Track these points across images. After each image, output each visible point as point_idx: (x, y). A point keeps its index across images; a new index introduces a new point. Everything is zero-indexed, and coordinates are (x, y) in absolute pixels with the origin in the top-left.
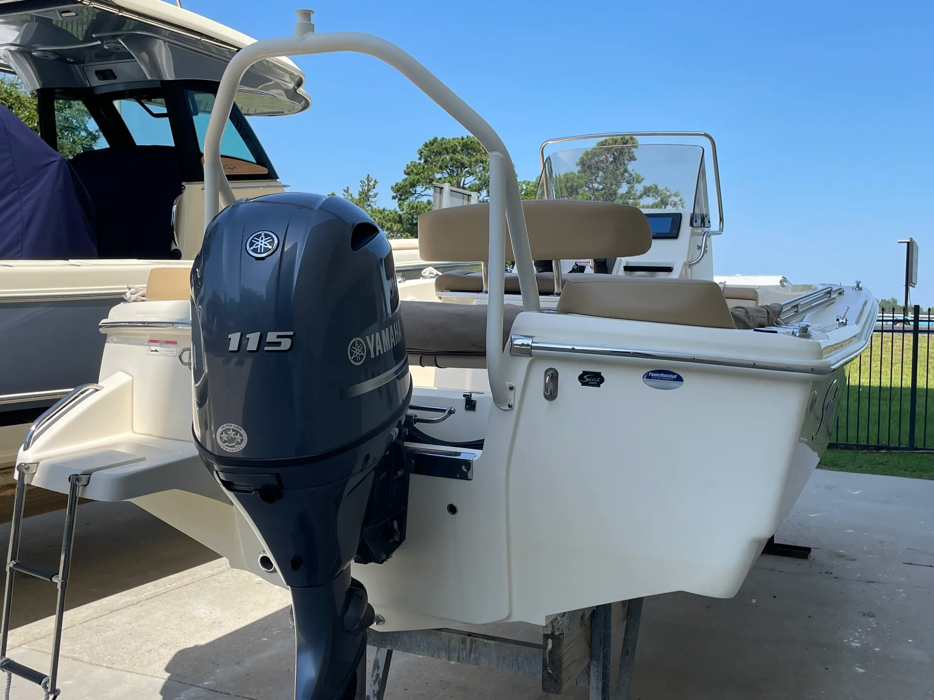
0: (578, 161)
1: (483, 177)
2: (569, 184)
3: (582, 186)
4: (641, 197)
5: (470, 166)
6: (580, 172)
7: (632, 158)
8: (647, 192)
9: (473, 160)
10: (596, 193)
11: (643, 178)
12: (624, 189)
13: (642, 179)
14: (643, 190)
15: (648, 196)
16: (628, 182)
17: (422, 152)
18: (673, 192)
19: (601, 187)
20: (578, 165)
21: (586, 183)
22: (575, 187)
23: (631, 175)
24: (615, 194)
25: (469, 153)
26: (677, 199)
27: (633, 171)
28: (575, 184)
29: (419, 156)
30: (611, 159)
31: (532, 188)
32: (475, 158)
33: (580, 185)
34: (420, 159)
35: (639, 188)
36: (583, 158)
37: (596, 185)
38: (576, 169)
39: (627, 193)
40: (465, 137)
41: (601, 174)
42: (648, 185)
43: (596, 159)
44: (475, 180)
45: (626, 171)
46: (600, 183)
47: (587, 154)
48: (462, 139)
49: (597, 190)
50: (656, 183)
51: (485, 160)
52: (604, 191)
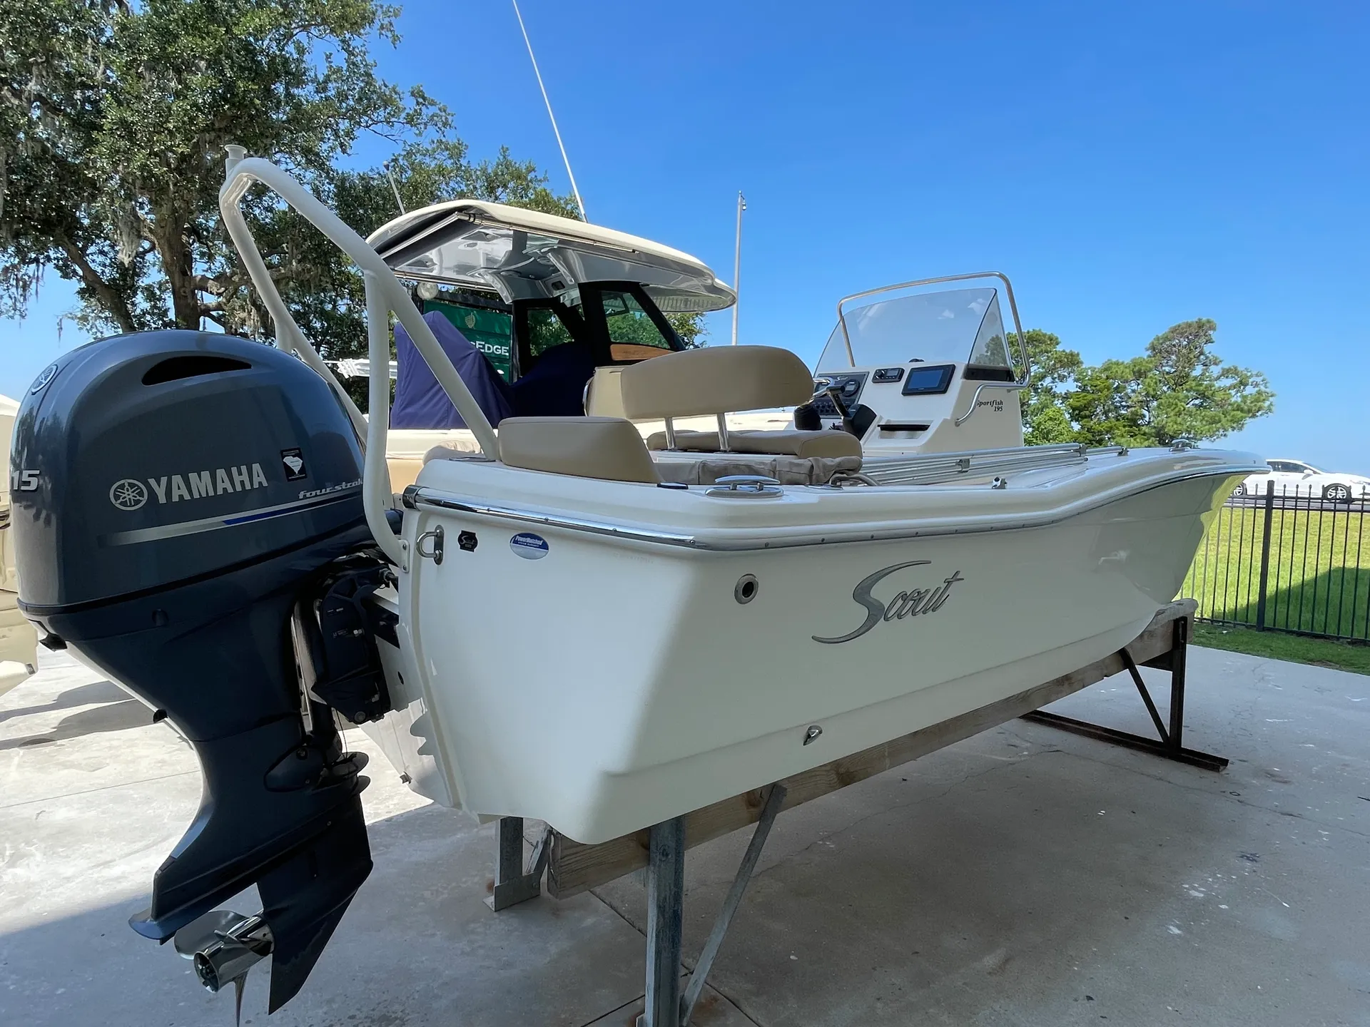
0: (1148, 346)
1: (1047, 366)
2: (1137, 368)
3: (1151, 370)
4: (1218, 378)
5: (1034, 356)
6: (1149, 356)
7: (1209, 341)
8: (1226, 373)
9: (1037, 350)
10: (1166, 377)
11: (1221, 359)
12: (1198, 371)
13: (1221, 361)
14: (1221, 372)
15: (1227, 377)
16: (1204, 365)
17: (989, 346)
18: (1254, 373)
19: (1174, 370)
20: (1148, 350)
21: (1156, 367)
22: (1142, 371)
23: (1207, 358)
24: (1187, 376)
25: (1034, 345)
26: (1259, 380)
27: (1209, 353)
28: (1143, 368)
29: (986, 349)
30: (1185, 343)
31: (1097, 374)
32: (1040, 349)
33: (1148, 369)
34: (987, 352)
35: (1215, 370)
36: (1153, 343)
37: (1167, 369)
38: (1146, 355)
39: (1201, 375)
40: (1031, 330)
41: (1174, 357)
42: (1226, 367)
43: (1168, 343)
44: (1039, 368)
45: (1202, 353)
46: (1172, 367)
47: (1158, 339)
48: (1028, 332)
49: (1168, 373)
50: (1236, 365)
51: (1049, 349)
52: (1175, 374)
